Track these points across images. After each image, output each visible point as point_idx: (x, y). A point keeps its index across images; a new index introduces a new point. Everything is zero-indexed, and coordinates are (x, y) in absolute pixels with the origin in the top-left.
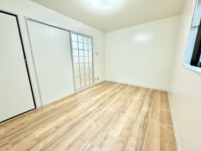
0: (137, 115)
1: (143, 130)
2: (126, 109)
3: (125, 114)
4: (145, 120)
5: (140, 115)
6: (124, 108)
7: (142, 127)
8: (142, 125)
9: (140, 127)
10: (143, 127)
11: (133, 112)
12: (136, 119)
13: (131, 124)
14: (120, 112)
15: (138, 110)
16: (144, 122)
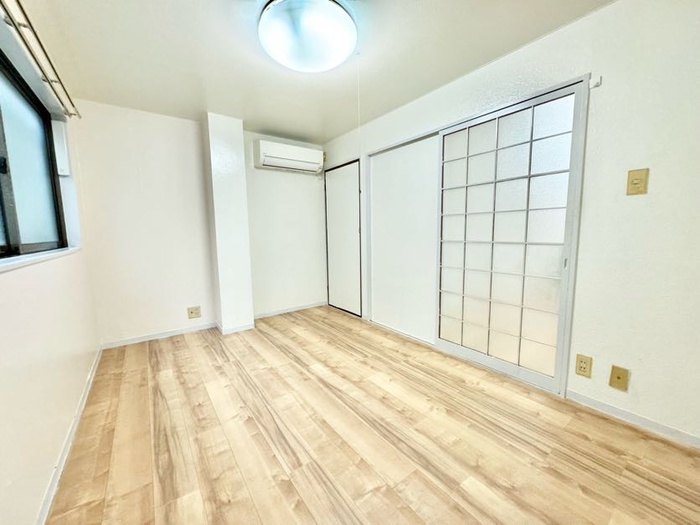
0: (205, 449)
1: (165, 429)
2: (257, 437)
3: (241, 423)
4: (170, 456)
5: (196, 460)
6: (269, 434)
7: (169, 433)
8: (173, 436)
9: (174, 428)
10: (166, 435)
11: (227, 447)
12: (199, 436)
13: (201, 417)
14: (261, 415)
15: (215, 476)
16: (168, 450)
